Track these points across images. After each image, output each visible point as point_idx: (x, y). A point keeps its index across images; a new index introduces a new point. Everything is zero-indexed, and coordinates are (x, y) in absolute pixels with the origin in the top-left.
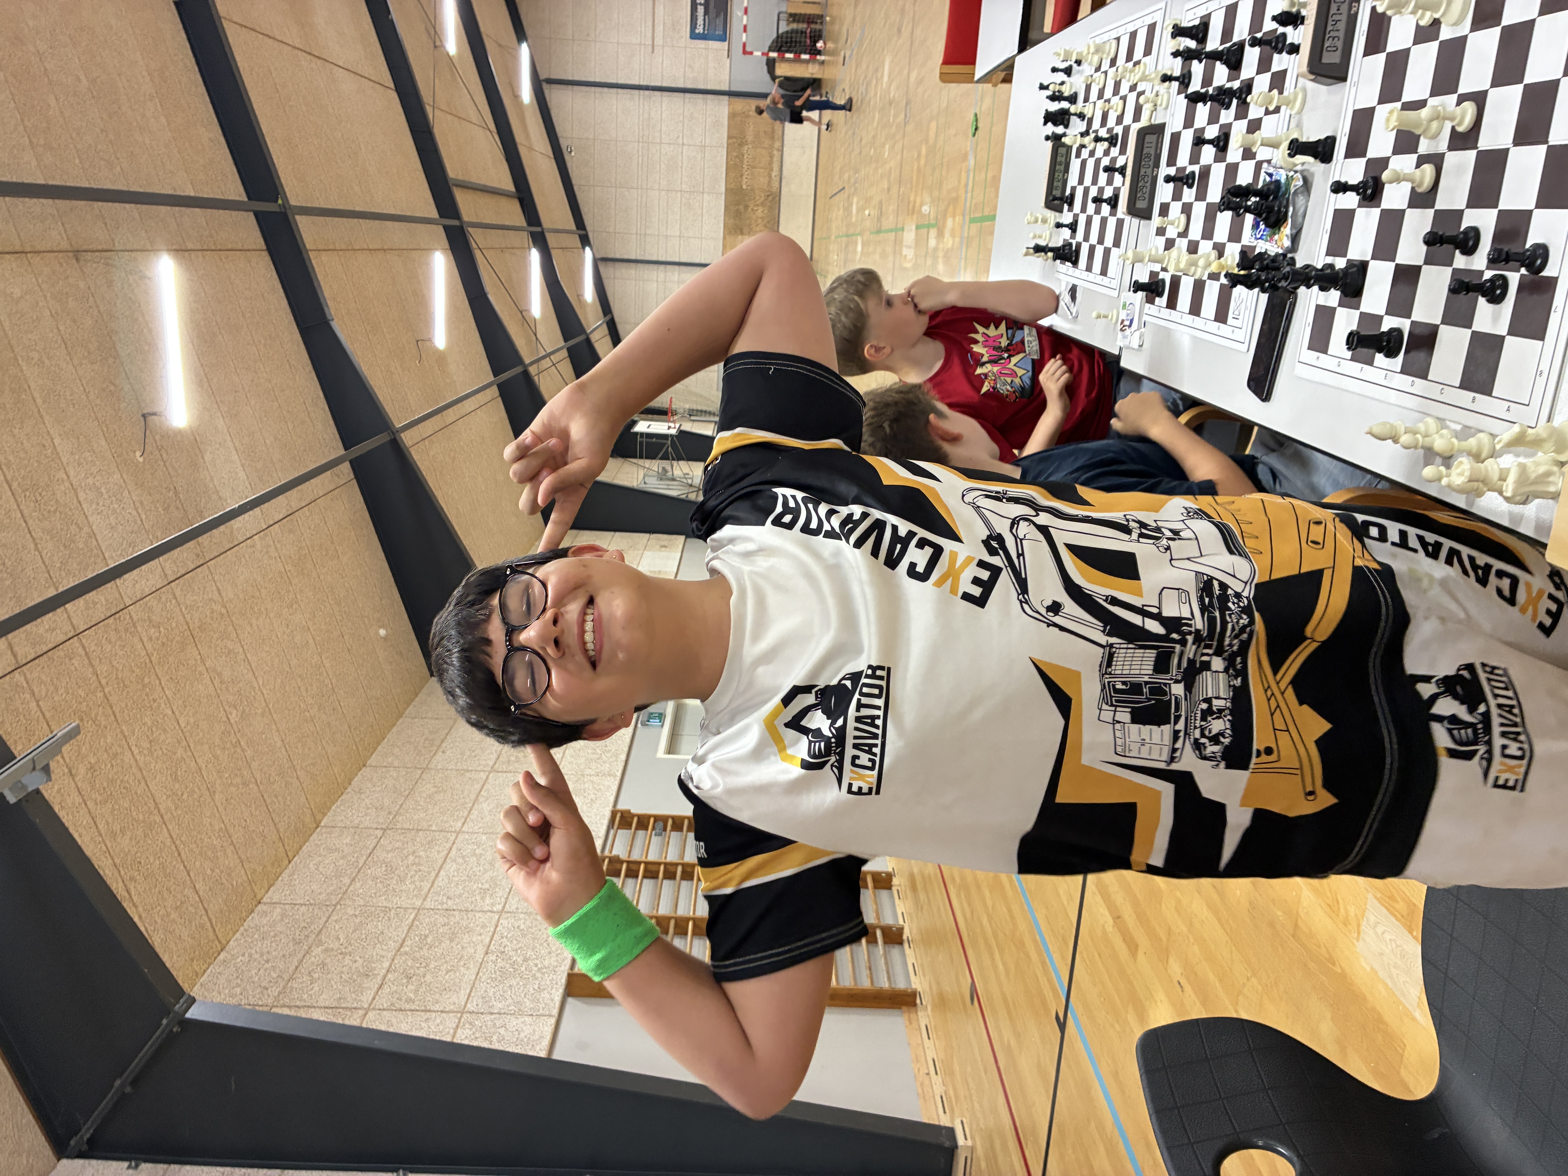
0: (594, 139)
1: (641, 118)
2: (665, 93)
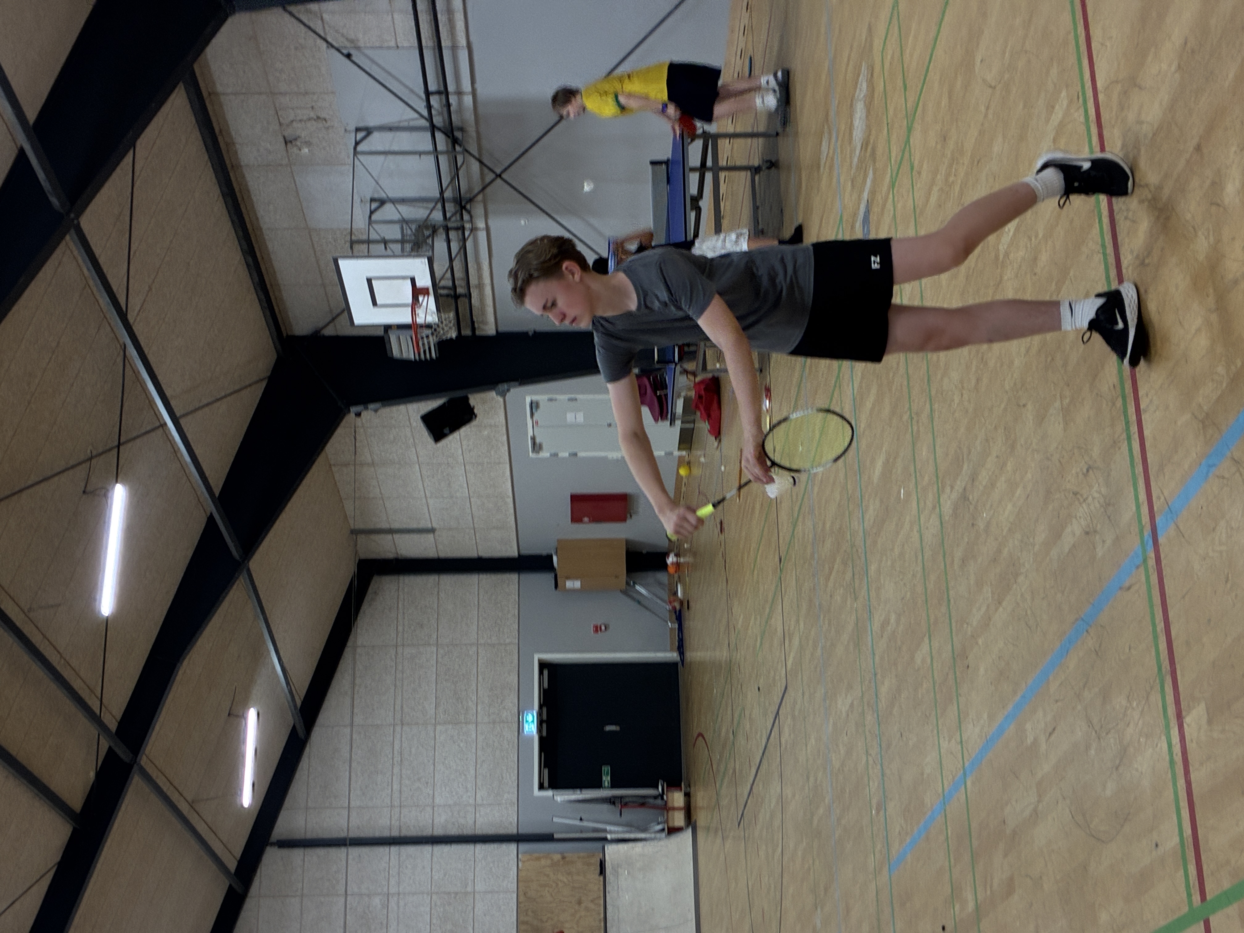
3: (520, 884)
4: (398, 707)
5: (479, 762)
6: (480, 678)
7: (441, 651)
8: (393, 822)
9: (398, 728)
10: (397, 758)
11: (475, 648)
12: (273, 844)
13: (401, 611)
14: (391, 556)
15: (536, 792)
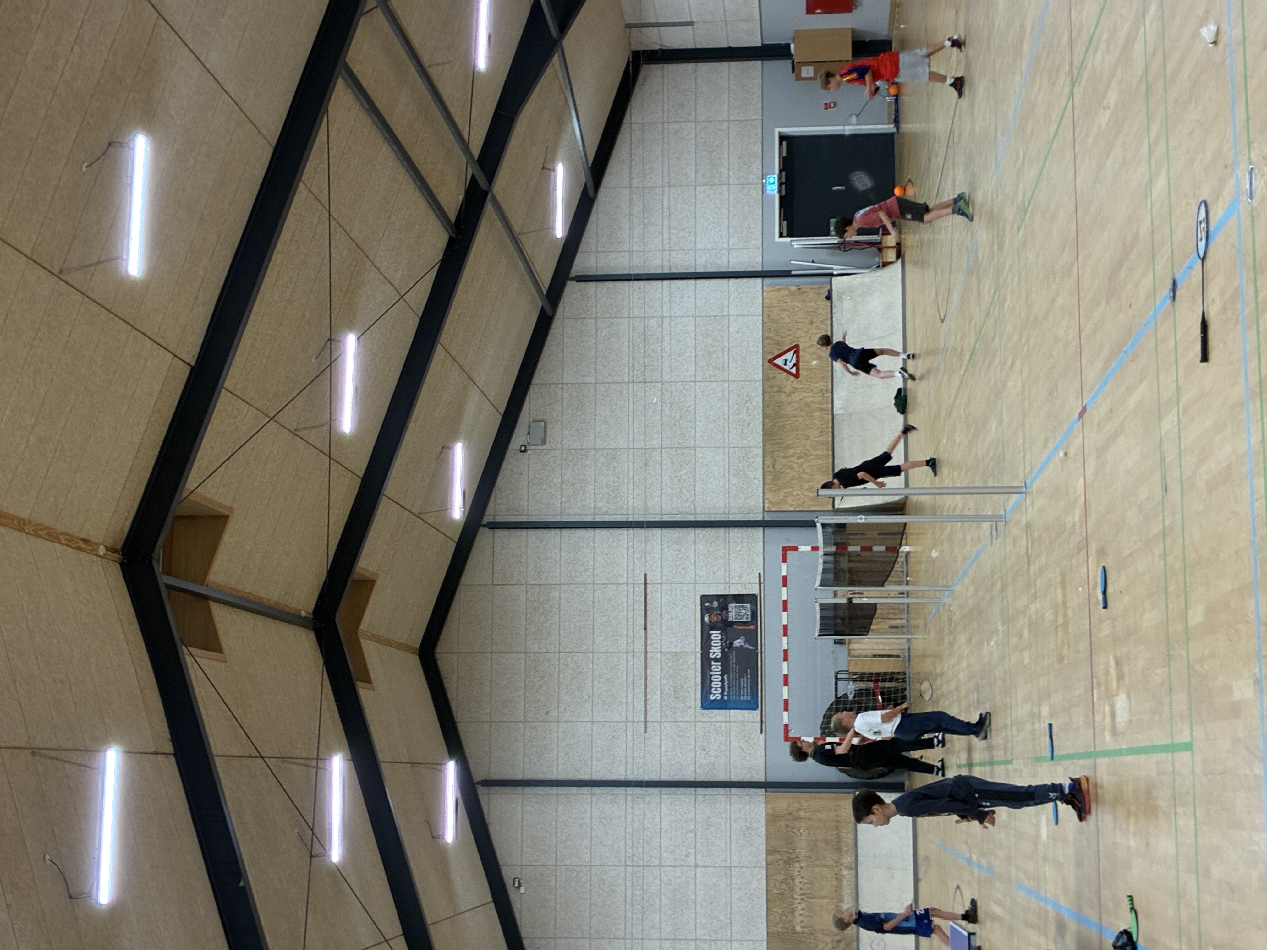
0: (556, 866)
1: (629, 830)
2: (665, 790)
3: (765, 309)
4: (665, 173)
5: (731, 215)
6: (731, 149)
7: (699, 127)
8: (665, 263)
9: (666, 189)
10: (666, 213)
11: (726, 124)
12: (572, 279)
13: (665, 93)
14: (657, 47)
15: (777, 239)
